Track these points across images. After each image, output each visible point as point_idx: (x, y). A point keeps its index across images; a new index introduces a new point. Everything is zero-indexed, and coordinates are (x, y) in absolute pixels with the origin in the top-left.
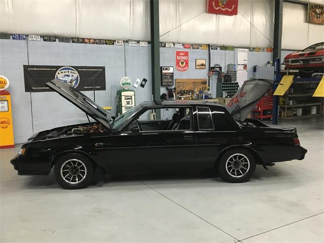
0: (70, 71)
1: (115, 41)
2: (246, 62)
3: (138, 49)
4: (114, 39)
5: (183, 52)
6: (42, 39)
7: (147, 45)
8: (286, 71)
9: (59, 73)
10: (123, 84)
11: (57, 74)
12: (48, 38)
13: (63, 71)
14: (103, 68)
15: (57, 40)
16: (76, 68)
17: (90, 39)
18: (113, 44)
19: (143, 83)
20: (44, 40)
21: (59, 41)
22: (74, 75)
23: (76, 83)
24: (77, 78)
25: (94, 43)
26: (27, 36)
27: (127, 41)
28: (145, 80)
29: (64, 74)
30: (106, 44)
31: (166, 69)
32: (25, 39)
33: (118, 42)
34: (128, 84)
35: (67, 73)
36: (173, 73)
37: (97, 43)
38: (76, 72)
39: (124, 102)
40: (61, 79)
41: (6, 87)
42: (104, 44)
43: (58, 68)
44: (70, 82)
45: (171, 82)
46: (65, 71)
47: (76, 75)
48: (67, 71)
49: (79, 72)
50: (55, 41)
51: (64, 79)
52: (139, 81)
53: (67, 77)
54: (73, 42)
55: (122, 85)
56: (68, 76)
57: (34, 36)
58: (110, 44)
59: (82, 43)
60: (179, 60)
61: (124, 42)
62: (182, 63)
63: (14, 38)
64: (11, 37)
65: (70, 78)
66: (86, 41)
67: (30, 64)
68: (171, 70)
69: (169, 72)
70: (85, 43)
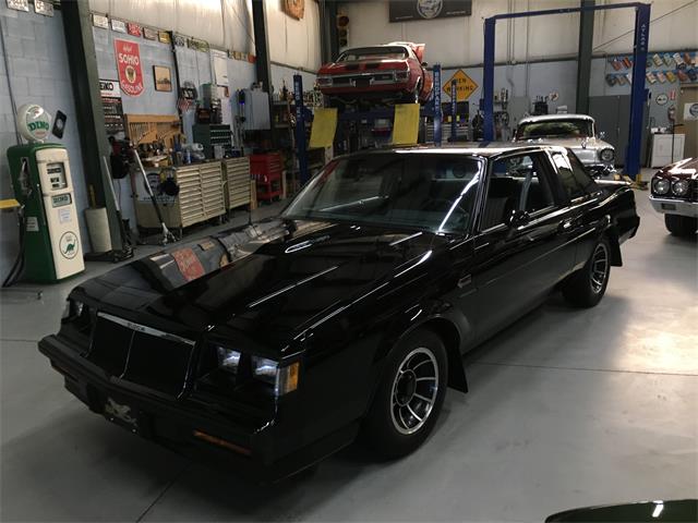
2: (227, 80)
3: (34, 23)
5: (130, 44)
7: (52, 15)
8: (285, 103)
10: (32, 126)
28: (61, 116)
31: (106, 88)
34: (42, 125)
36: (120, 100)
55: (27, 129)
60: (125, 65)
62: (131, 74)
68: (116, 91)
69: (113, 94)
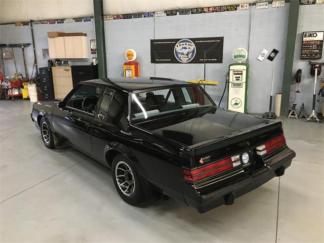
0: (187, 43)
1: (238, 5)
3: (269, 12)
4: (237, 4)
6: (166, 14)
9: (177, 46)
10: (235, 57)
11: (176, 46)
12: (171, 13)
13: (181, 44)
14: (222, 39)
15: (178, 13)
16: (193, 40)
17: (209, 8)
18: (236, 9)
19: (273, 55)
20: (167, 15)
21: (180, 14)
22: (190, 47)
23: (192, 55)
24: (194, 50)
25: (213, 11)
26: (154, 13)
27: (254, 4)
28: (275, 52)
29: (182, 46)
30: (227, 10)
31: (310, 36)
32: (152, 16)
33: (242, 7)
34: (241, 56)
35: (185, 46)
36: (322, 41)
37: (216, 11)
38: (193, 44)
39: (232, 78)
40: (179, 51)
41: (134, 58)
42: (225, 10)
43: (177, 40)
44: (187, 55)
45: (316, 54)
46: (183, 43)
47: (193, 47)
48: (185, 43)
49: (196, 44)
50: (176, 14)
51: (181, 52)
52: (267, 52)
53: (184, 50)
54: (192, 13)
55: (233, 57)
56: (185, 48)
57: (159, 12)
58: (232, 10)
59: (201, 12)
61: (250, 5)
63: (145, 16)
64: (143, 16)
65: (187, 50)
66: (205, 10)
67: (156, 39)
68: (320, 37)
69: (316, 39)
70: (204, 12)
